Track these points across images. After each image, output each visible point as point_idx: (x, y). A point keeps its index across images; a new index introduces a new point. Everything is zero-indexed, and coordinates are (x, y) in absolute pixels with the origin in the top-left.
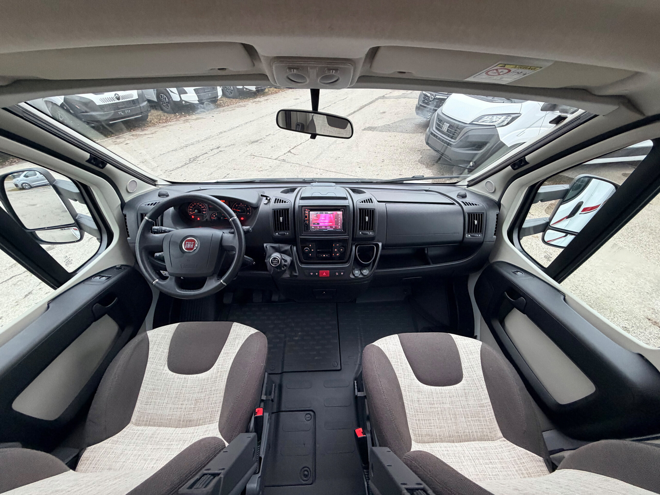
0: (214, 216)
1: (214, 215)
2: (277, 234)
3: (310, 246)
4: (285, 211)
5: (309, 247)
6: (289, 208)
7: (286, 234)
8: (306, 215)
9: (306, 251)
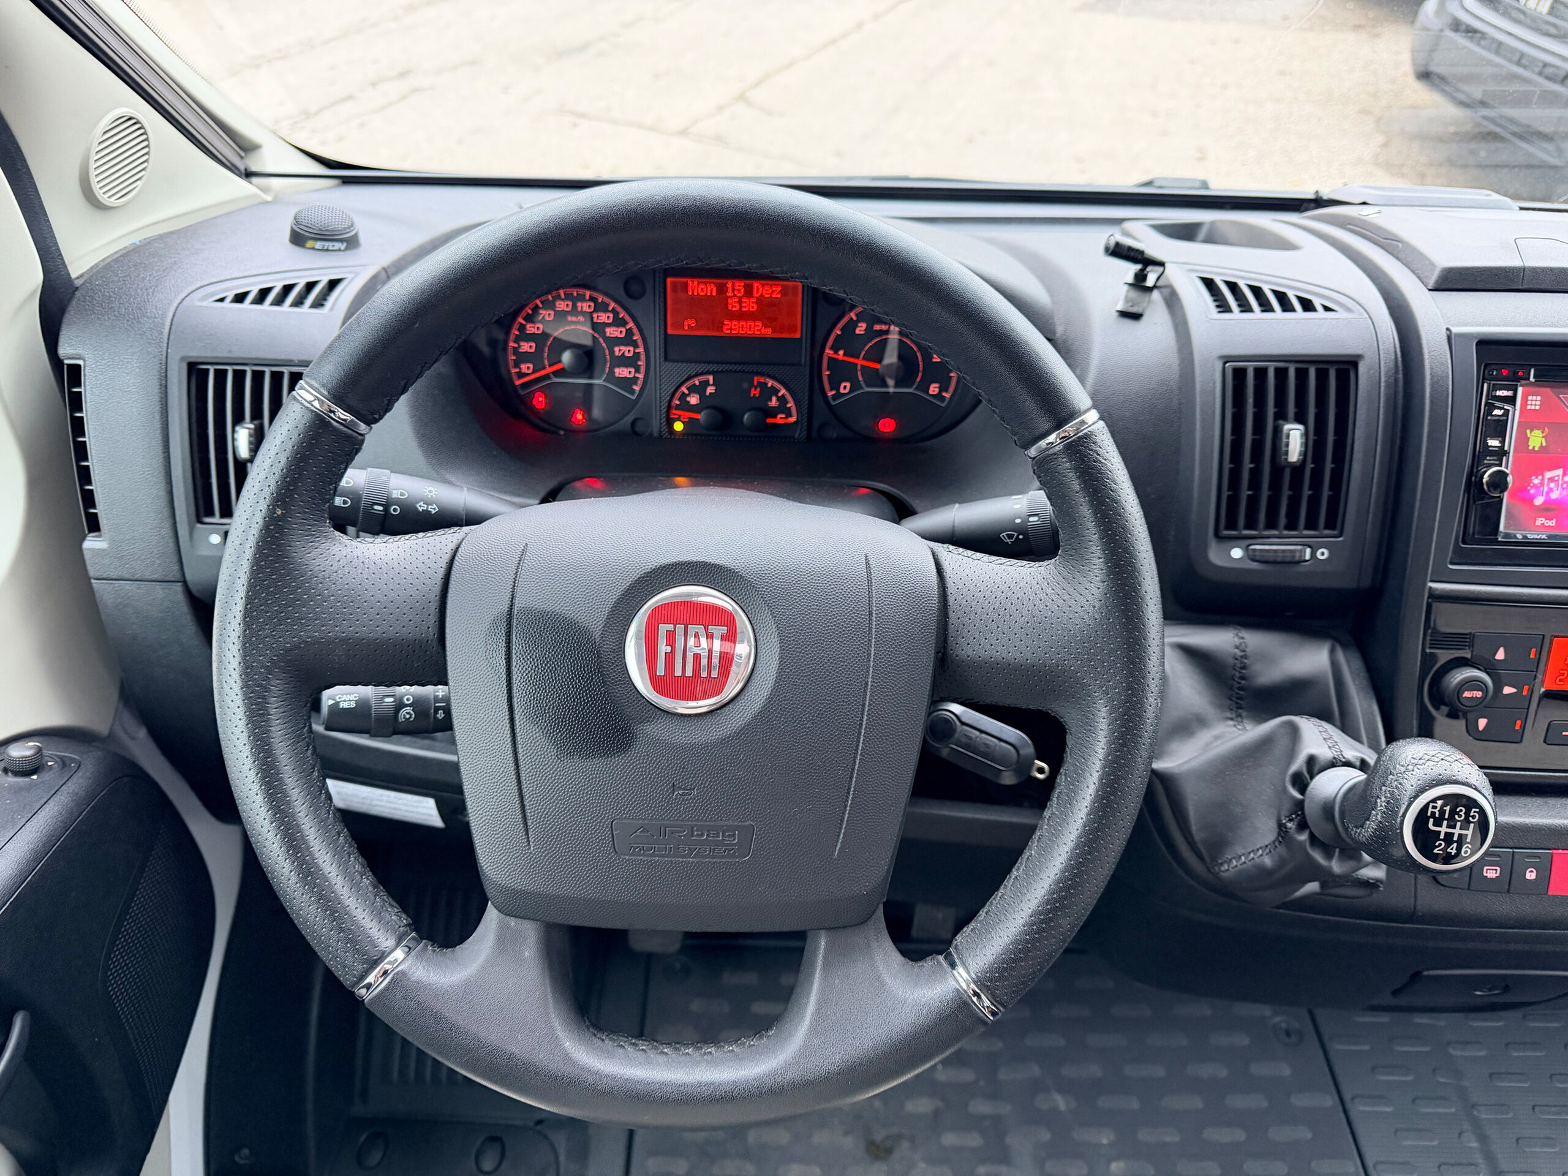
0: (694, 400)
1: (692, 390)
2: (1237, 553)
3: (1500, 655)
4: (1322, 375)
5: (1489, 667)
6: (1360, 357)
7: (1308, 557)
8: (1499, 416)
9: (1467, 694)
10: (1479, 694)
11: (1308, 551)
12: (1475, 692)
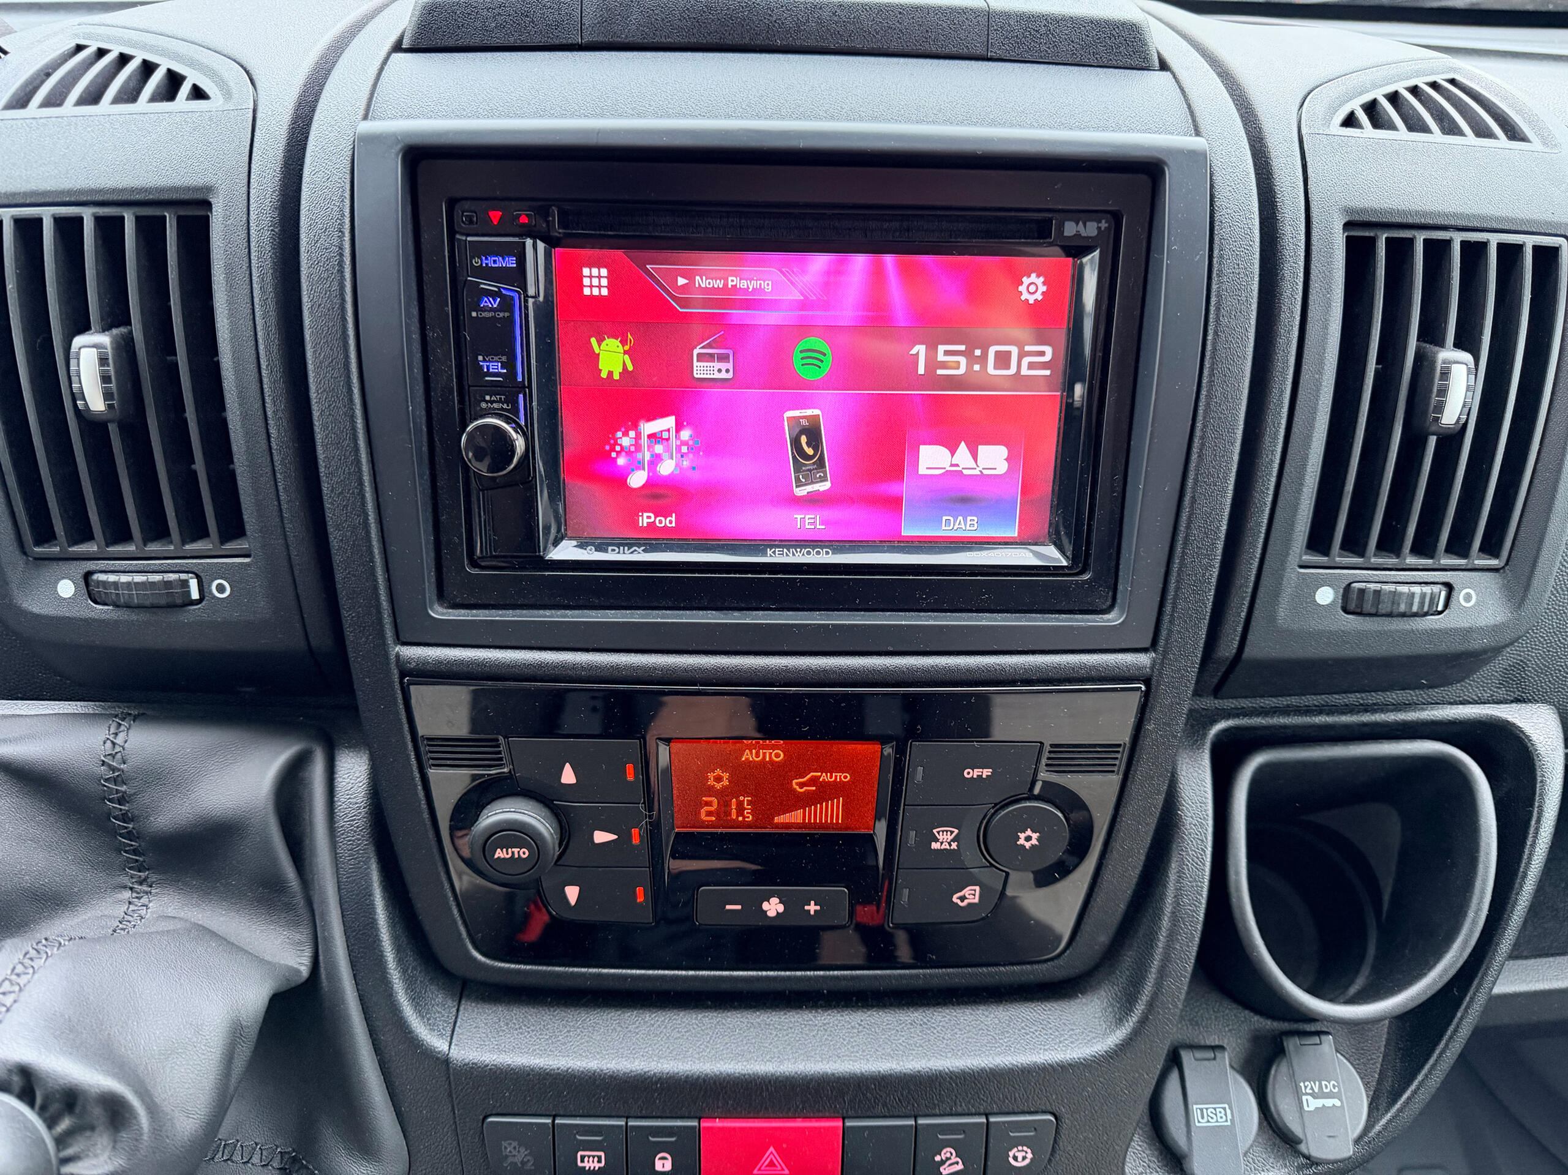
2: (67, 589)
3: (568, 776)
4: (148, 230)
5: (556, 797)
6: (209, 189)
7: (195, 595)
8: (492, 310)
9: (499, 854)
10: (524, 853)
11: (193, 584)
12: (516, 850)
